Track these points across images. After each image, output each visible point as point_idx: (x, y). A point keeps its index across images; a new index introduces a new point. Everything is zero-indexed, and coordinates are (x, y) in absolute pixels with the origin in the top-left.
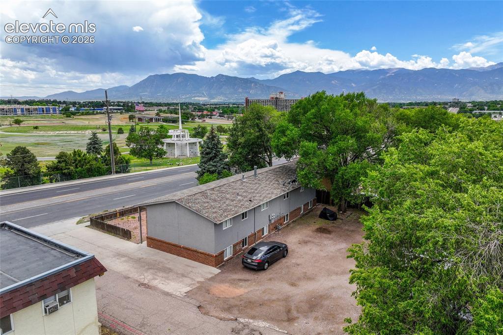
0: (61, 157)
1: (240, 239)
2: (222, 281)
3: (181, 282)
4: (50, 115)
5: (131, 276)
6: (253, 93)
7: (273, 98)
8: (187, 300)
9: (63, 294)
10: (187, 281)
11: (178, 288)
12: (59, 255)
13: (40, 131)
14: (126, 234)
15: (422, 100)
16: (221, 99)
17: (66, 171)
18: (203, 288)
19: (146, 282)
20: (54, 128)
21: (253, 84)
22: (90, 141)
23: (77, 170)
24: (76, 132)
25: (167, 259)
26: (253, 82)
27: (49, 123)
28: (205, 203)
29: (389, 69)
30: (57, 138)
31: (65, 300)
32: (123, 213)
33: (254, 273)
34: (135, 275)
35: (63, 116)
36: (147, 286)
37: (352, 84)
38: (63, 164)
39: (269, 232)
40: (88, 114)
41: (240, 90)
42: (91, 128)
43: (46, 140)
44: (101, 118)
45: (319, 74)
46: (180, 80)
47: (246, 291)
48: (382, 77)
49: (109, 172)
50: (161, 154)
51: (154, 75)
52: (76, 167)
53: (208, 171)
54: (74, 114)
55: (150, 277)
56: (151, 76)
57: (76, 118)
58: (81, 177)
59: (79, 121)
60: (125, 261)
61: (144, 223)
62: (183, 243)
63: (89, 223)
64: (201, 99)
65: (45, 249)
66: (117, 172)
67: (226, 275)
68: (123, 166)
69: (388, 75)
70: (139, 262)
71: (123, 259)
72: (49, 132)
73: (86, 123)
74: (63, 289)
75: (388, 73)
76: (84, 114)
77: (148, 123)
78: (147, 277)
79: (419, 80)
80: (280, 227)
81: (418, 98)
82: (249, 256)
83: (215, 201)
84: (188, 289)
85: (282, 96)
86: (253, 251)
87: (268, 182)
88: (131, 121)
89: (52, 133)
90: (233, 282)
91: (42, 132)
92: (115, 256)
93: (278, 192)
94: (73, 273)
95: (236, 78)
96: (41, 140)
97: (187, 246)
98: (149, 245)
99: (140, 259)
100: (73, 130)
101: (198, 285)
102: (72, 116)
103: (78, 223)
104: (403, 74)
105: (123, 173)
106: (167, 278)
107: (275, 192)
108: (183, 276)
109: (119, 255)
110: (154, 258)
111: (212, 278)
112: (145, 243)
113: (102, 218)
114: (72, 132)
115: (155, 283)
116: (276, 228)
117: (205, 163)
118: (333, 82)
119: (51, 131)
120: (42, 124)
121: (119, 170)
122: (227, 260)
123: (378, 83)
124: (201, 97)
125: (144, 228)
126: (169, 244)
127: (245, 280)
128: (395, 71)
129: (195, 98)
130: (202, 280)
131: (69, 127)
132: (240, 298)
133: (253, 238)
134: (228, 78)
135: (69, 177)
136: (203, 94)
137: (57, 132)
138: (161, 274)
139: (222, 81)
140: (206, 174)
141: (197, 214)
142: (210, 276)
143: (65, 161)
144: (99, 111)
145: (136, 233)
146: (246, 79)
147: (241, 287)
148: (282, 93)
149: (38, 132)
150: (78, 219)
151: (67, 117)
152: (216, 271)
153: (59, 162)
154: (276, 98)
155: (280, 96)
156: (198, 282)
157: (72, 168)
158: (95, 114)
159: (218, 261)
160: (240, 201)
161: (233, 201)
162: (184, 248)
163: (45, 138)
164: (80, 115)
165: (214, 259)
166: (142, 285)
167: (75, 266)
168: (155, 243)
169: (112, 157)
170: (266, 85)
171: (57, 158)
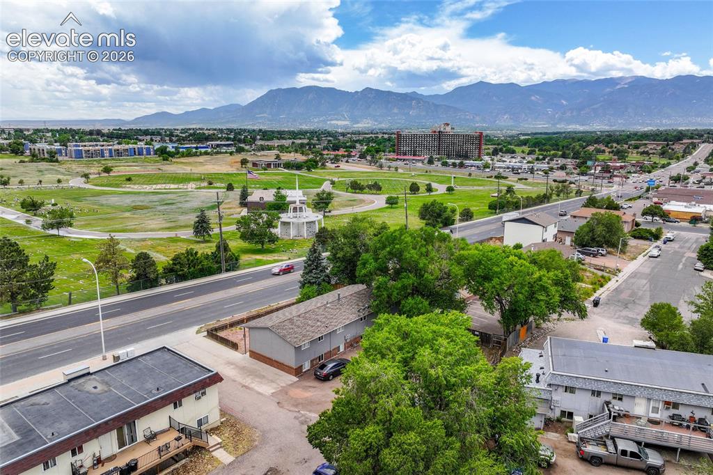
0: (176, 259)
1: (317, 356)
2: (298, 387)
3: (270, 386)
4: (143, 157)
5: (237, 379)
6: (414, 114)
7: (435, 132)
8: (272, 398)
9: (203, 391)
10: (275, 385)
11: (267, 389)
12: (199, 370)
13: (134, 184)
14: (234, 346)
15: (670, 125)
16: (368, 123)
17: (181, 273)
18: (284, 391)
19: (247, 384)
20: (150, 179)
21: (414, 102)
22: (197, 219)
23: (190, 270)
24: (176, 186)
25: (263, 368)
26: (414, 99)
27: (142, 170)
28: (290, 329)
29: (621, 78)
30: (155, 198)
31: (204, 394)
32: (232, 325)
33: (321, 382)
34: (239, 379)
35: (158, 159)
36: (247, 387)
37: (563, 101)
38: (178, 267)
39: (345, 349)
40: (189, 155)
41: (396, 111)
42: (194, 180)
43: (143, 202)
44: (206, 161)
45: (512, 87)
46: (311, 96)
47: (312, 394)
48: (608, 90)
49: (219, 271)
50: (273, 239)
51: (276, 90)
52: (189, 268)
53: (309, 282)
54: (172, 155)
55: (250, 381)
56: (271, 91)
57: (174, 162)
58: (194, 277)
59: (180, 166)
60: (233, 368)
61: (247, 339)
62: (275, 357)
63: (206, 333)
64: (340, 123)
65: (191, 365)
66: (227, 270)
67: (302, 382)
68: (233, 263)
69: (618, 87)
70: (243, 369)
71: (232, 367)
72: (145, 186)
73: (188, 169)
74: (203, 389)
75: (618, 84)
76: (185, 155)
77: (265, 170)
78: (248, 381)
79: (669, 93)
80: (355, 345)
81: (664, 121)
82: (319, 370)
83: (299, 327)
84: (274, 391)
85: (448, 129)
86: (323, 367)
87: (348, 307)
88: (244, 166)
89: (148, 188)
90: (306, 388)
91: (136, 187)
92: (226, 364)
93: (354, 317)
94: (208, 381)
95: (389, 93)
96: (138, 200)
97: (277, 360)
98: (251, 356)
99: (244, 367)
100: (173, 183)
101: (280, 388)
102: (170, 158)
103: (197, 333)
104: (642, 85)
105: (233, 270)
106: (261, 383)
107: (351, 316)
108: (272, 381)
109: (229, 363)
110: (254, 367)
111: (292, 384)
112: (248, 353)
113: (216, 330)
114: (173, 186)
115: (252, 386)
116: (352, 345)
117: (307, 274)
118: (533, 98)
119: (147, 184)
120: (134, 171)
121: (228, 268)
122: (305, 372)
123: (602, 99)
124: (340, 120)
125: (247, 342)
126: (265, 357)
127: (314, 387)
128: (630, 80)
129: (333, 122)
130: (284, 385)
131: (168, 177)
132: (306, 399)
133: (328, 355)
134: (378, 93)
135: (183, 278)
136: (343, 116)
137: (154, 186)
138: (257, 380)
139: (371, 97)
140: (307, 285)
141: (283, 338)
142: (290, 383)
143: (179, 263)
144: (203, 150)
145: (241, 344)
146: (404, 94)
147: (310, 391)
148: (448, 125)
149: (132, 186)
150: (196, 328)
151: (164, 160)
152: (295, 379)
153: (174, 264)
154: (439, 132)
155: (445, 129)
156: (282, 387)
157: (186, 270)
158: (198, 156)
159: (298, 372)
160: (318, 326)
161: (312, 327)
162: (275, 361)
163: (142, 198)
164: (179, 158)
165: (294, 371)
166: (243, 386)
167: (209, 377)
168: (255, 355)
169: (222, 254)
170: (433, 103)
171: (173, 260)
